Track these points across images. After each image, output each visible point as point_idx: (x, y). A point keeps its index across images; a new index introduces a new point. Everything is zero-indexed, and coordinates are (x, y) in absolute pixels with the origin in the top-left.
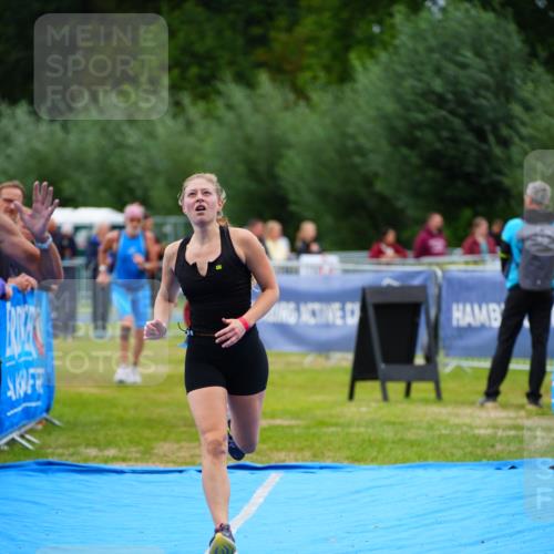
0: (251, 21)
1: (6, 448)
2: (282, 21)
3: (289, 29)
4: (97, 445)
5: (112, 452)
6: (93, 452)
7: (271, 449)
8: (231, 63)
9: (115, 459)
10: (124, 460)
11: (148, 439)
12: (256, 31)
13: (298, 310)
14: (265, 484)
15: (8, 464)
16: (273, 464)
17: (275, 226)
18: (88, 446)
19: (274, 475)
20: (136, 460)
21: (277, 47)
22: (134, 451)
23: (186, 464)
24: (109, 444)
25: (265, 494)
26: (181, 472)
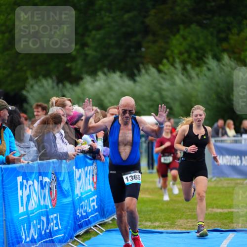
0: (220, 31)
1: (111, 222)
2: (235, 31)
3: (238, 34)
4: (150, 221)
5: (157, 224)
6: (149, 224)
7: (229, 222)
8: (211, 50)
9: (158, 227)
10: (162, 227)
11: (173, 218)
12: (222, 35)
13: (241, 159)
14: (227, 238)
15: (112, 229)
16: (230, 229)
17: (230, 122)
18: (146, 221)
19: (232, 235)
20: (168, 227)
21: (232, 42)
22: (167, 223)
23: (191, 229)
24: (156, 220)
25: (228, 243)
26: (188, 232)
